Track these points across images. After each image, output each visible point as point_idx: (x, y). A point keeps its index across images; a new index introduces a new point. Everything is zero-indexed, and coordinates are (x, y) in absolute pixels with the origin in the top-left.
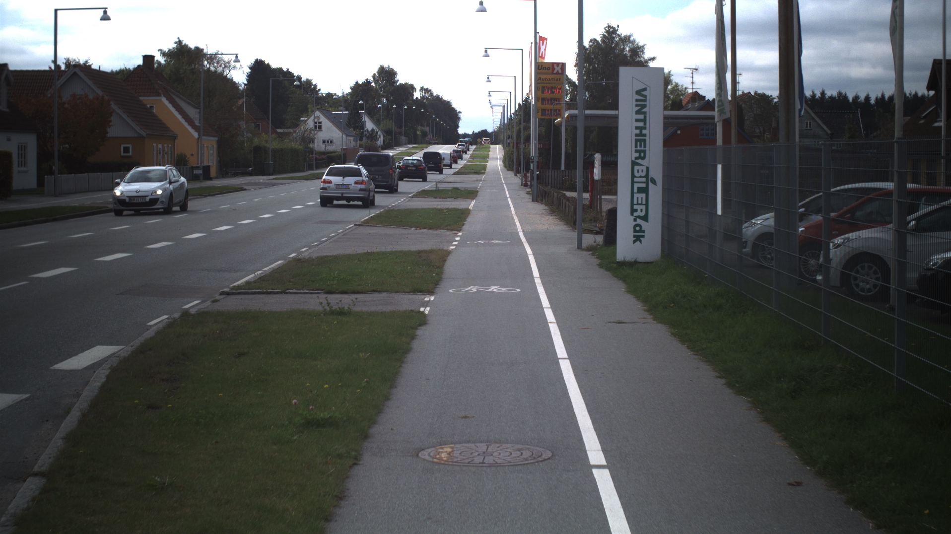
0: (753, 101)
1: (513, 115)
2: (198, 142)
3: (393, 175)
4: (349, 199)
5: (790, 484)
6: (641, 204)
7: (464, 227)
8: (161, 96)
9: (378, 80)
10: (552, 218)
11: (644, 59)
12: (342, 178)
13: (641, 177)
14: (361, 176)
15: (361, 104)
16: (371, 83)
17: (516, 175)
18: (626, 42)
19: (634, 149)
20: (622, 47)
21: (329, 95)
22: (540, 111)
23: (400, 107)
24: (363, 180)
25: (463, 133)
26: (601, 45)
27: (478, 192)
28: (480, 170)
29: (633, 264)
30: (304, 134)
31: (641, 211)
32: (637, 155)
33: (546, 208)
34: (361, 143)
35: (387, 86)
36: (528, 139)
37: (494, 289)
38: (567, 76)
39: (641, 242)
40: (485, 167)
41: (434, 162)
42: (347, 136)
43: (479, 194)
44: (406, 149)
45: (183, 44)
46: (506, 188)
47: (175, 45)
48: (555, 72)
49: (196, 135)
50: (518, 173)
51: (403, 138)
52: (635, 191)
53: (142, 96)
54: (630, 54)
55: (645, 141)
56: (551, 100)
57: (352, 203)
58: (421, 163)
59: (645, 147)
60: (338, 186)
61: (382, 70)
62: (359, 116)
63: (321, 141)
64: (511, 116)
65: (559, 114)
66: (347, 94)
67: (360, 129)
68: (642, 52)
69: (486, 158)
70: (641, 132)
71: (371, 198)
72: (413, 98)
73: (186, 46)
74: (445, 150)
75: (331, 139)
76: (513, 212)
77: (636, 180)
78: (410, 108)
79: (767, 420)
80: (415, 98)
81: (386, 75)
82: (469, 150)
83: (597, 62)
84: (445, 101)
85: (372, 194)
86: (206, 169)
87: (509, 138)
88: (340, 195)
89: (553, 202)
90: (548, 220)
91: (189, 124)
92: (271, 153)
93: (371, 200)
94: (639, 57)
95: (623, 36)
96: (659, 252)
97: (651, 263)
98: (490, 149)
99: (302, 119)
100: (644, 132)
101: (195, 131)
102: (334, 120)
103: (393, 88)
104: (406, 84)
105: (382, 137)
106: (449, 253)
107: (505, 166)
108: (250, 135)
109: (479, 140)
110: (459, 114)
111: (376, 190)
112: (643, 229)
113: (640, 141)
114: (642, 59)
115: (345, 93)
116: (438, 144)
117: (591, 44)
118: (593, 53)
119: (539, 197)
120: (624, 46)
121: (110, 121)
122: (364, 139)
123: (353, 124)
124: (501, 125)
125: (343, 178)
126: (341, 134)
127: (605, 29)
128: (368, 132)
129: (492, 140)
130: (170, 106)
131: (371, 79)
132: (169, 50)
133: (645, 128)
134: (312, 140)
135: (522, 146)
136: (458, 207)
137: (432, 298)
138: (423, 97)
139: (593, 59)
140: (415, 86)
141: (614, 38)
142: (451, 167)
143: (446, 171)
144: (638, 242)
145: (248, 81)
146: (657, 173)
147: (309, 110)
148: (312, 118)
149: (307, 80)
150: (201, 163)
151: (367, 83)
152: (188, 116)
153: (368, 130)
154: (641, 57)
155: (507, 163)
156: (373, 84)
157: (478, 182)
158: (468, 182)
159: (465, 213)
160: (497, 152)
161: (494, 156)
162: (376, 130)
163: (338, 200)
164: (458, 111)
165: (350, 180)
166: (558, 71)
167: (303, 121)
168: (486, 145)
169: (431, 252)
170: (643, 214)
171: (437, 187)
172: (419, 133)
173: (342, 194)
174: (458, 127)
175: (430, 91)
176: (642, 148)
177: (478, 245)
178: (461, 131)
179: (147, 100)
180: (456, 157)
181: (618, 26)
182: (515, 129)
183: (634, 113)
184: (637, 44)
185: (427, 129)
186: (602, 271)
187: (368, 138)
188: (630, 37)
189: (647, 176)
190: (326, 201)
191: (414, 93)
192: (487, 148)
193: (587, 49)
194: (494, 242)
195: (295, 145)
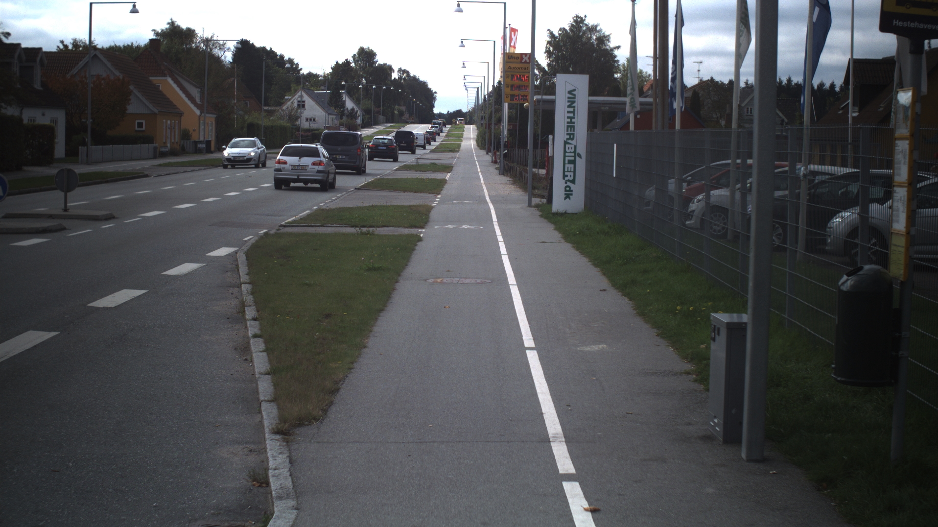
0: (711, 89)
1: (487, 96)
2: (200, 119)
3: (361, 155)
4: (306, 182)
5: (601, 290)
6: (571, 171)
7: (442, 192)
8: (167, 76)
9: (358, 61)
10: (513, 186)
11: (610, 47)
12: (298, 158)
13: (570, 152)
14: (319, 157)
15: (343, 85)
16: (351, 63)
17: (487, 154)
18: (593, 31)
19: (566, 132)
20: (589, 36)
21: (310, 75)
22: (509, 96)
23: (379, 88)
24: (321, 161)
25: (438, 113)
26: (569, 33)
27: (453, 167)
28: (455, 149)
29: (564, 214)
30: (291, 112)
31: (571, 176)
32: (568, 137)
33: (511, 180)
34: (342, 121)
35: (366, 67)
36: (499, 121)
37: (465, 227)
38: (537, 61)
39: (570, 199)
40: (459, 146)
41: (407, 142)
42: (329, 114)
43: (454, 169)
44: (384, 127)
45: (176, 25)
46: (477, 164)
47: (168, 26)
48: (523, 61)
49: (198, 112)
50: (490, 152)
51: (381, 117)
52: (567, 162)
53: (152, 76)
54: (596, 42)
55: (574, 127)
56: (519, 87)
57: (309, 185)
58: (392, 143)
59: (574, 131)
60: (294, 167)
61: (362, 51)
62: (340, 95)
63: (305, 119)
64: (485, 97)
65: (525, 98)
66: (328, 74)
67: (340, 108)
68: (608, 40)
69: (460, 137)
70: (571, 120)
71: (330, 181)
72: (391, 78)
73: (178, 27)
74: (419, 130)
75: (314, 117)
76: (482, 181)
77: (567, 154)
78: (388, 88)
79: (604, 274)
80: (393, 78)
81: (366, 55)
82: (442, 132)
83: (565, 50)
84: (422, 81)
85: (331, 176)
86: (208, 143)
87: (482, 119)
88: (296, 177)
89: (516, 175)
90: (510, 188)
91: (192, 103)
92: (263, 130)
93: (330, 183)
94: (605, 45)
95: (590, 25)
96: (583, 206)
97: (576, 214)
98: (465, 129)
99: (286, 97)
100: (573, 120)
101: (198, 109)
102: (317, 99)
103: (372, 69)
104: (385, 64)
105: (362, 115)
106: (432, 207)
107: (478, 145)
108: (241, 112)
109: (454, 120)
110: (435, 94)
111: (337, 171)
112: (571, 189)
113: (571, 127)
114: (608, 47)
115: (326, 73)
116: (414, 123)
117: (560, 32)
118: (562, 41)
119: (505, 171)
120: (591, 35)
121: (130, 100)
122: (345, 118)
123: (334, 103)
124: (475, 106)
125: (300, 158)
126: (325, 113)
127: (573, 18)
128: (348, 111)
129: (466, 120)
130: (175, 86)
131: (351, 59)
132: (162, 30)
133: (574, 118)
134: (297, 118)
135: (493, 126)
136: (436, 178)
137: (424, 230)
138: (400, 78)
139: (561, 47)
140: (393, 67)
141: (581, 27)
142: (425, 148)
143: (419, 151)
144: (568, 199)
145: (233, 59)
146: (582, 149)
147: (292, 89)
148: (296, 96)
149: (289, 59)
150: (204, 138)
151: (347, 63)
152: (190, 95)
153: (347, 109)
154: (607, 45)
155: (480, 143)
156: (353, 65)
157: (452, 159)
158: (443, 158)
159: (443, 182)
160: (471, 132)
161: (469, 136)
162: (356, 109)
163: (294, 182)
164: (433, 92)
165: (307, 161)
166: (526, 60)
167: (287, 99)
168: (461, 125)
169: (419, 206)
170: (571, 179)
171: (417, 162)
172: (396, 112)
173: (298, 176)
174: (433, 106)
175: (408, 72)
176: (572, 132)
177: (453, 204)
178: (436, 111)
179: (155, 79)
180: (430, 138)
181: (585, 16)
182: (488, 112)
183: (566, 106)
184: (604, 33)
185: (403, 108)
186: (542, 219)
187: (347, 116)
188: (596, 26)
189: (575, 152)
190: (281, 184)
191: (392, 74)
192: (461, 128)
193: (557, 37)
194: (466, 202)
195: (284, 123)
